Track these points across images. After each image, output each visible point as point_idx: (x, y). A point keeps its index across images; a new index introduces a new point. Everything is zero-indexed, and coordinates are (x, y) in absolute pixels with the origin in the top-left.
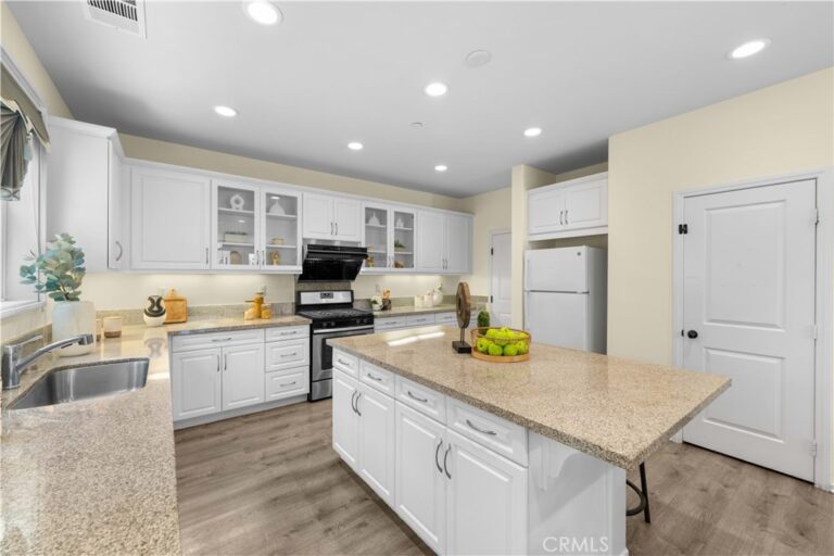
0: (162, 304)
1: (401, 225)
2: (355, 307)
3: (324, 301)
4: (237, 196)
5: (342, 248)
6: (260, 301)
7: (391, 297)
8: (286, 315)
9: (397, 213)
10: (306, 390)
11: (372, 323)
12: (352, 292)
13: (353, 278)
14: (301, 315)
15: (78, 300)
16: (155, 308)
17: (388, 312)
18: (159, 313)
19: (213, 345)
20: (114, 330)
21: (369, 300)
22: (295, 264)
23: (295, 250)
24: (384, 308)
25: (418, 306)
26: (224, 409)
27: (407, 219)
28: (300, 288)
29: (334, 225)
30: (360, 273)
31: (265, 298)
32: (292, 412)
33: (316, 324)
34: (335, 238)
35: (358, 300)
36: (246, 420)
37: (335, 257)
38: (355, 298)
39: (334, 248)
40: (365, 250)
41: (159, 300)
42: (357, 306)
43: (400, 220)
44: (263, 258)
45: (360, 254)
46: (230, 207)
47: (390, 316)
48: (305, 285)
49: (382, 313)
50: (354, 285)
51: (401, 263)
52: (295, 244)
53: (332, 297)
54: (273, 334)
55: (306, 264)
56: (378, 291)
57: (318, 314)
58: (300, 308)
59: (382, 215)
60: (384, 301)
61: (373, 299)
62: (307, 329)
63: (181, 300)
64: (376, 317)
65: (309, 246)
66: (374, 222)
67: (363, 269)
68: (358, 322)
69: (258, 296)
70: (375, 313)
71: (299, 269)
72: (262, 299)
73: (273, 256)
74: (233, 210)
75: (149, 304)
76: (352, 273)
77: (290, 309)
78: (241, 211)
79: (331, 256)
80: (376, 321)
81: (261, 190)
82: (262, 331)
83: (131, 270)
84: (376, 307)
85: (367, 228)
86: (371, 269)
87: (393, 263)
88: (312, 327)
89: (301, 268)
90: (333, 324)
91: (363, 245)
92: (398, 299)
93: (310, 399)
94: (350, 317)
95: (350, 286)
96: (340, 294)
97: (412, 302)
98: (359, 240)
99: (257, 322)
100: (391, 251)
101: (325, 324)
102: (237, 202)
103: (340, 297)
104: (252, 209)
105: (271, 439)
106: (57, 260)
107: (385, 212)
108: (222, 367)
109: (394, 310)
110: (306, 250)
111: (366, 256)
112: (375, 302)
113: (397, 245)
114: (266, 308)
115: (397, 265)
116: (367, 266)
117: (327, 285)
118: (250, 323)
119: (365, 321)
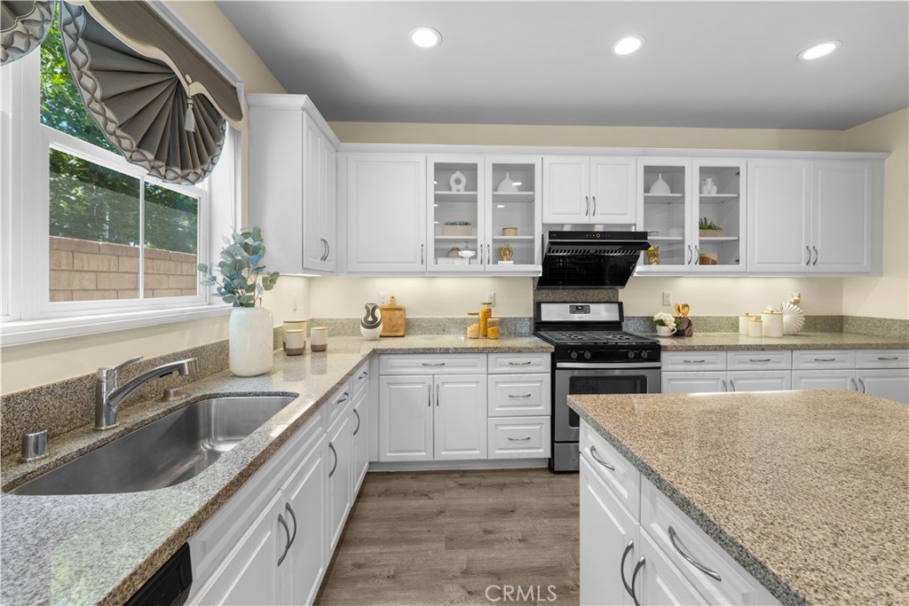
0: (378, 313)
1: (711, 190)
2: (624, 329)
3: (577, 317)
4: (458, 174)
5: (604, 234)
6: (488, 313)
7: (690, 315)
8: (521, 335)
9: (704, 171)
10: (545, 452)
11: (658, 359)
12: (620, 305)
13: (623, 283)
14: (540, 336)
15: (253, 305)
16: (370, 319)
17: (686, 342)
18: (373, 325)
19: (422, 370)
20: (318, 343)
21: (650, 319)
22: (532, 262)
23: (532, 241)
24: (679, 334)
25: (748, 333)
26: (437, 459)
27: (726, 178)
28: (540, 298)
29: (591, 201)
30: (635, 274)
31: (493, 309)
32: (523, 484)
33: (560, 354)
34: (592, 221)
35: (629, 318)
36: (462, 480)
37: (592, 249)
38: (625, 315)
39: (592, 234)
40: (644, 235)
41: (374, 309)
42: (628, 327)
43: (709, 181)
44: (488, 254)
45: (634, 243)
46: (450, 189)
47: (692, 349)
48: (547, 293)
49: (675, 342)
50: (623, 294)
51: (713, 256)
52: (533, 234)
53: (587, 311)
54: (500, 362)
55: (547, 262)
56: (666, 304)
57: (565, 338)
58: (540, 326)
59: (674, 176)
60: (678, 321)
61: (657, 317)
62: (547, 358)
63: (400, 309)
64: (666, 348)
65: (551, 233)
66: (661, 189)
67: (640, 268)
68: (631, 355)
69: (486, 307)
70: (663, 342)
71: (537, 269)
72: (489, 311)
73: (502, 252)
74: (453, 192)
75: (364, 313)
76: (621, 275)
77: (527, 327)
78: (463, 192)
79: (587, 248)
80: (664, 355)
81: (486, 159)
82: (483, 357)
83: (348, 273)
84: (663, 331)
85: (647, 201)
86: (654, 267)
87: (696, 256)
88: (555, 358)
89: (540, 268)
90: (587, 355)
91: (640, 228)
92: (704, 319)
93: (551, 467)
94: (616, 347)
95: (617, 295)
96: (602, 307)
97: (734, 325)
98: (633, 222)
99: (481, 343)
100: (692, 237)
101: (574, 355)
102: (458, 182)
103: (601, 312)
104: (475, 189)
105: (487, 532)
106: (232, 256)
107: (681, 170)
108: (433, 401)
109: (698, 338)
110: (547, 240)
111: (646, 246)
112: (662, 323)
113: (704, 226)
114: (493, 324)
115: (703, 260)
116: (647, 262)
117: (580, 293)
118: (471, 344)
119: (645, 354)
